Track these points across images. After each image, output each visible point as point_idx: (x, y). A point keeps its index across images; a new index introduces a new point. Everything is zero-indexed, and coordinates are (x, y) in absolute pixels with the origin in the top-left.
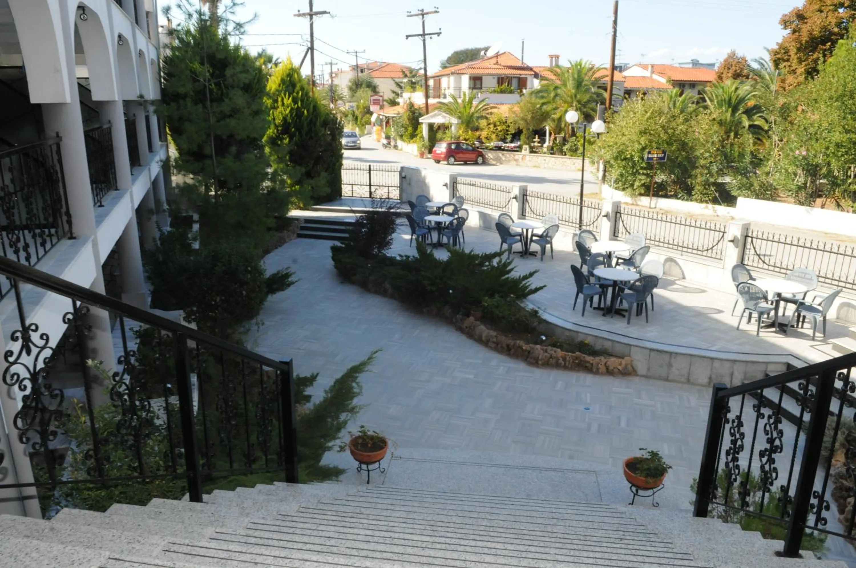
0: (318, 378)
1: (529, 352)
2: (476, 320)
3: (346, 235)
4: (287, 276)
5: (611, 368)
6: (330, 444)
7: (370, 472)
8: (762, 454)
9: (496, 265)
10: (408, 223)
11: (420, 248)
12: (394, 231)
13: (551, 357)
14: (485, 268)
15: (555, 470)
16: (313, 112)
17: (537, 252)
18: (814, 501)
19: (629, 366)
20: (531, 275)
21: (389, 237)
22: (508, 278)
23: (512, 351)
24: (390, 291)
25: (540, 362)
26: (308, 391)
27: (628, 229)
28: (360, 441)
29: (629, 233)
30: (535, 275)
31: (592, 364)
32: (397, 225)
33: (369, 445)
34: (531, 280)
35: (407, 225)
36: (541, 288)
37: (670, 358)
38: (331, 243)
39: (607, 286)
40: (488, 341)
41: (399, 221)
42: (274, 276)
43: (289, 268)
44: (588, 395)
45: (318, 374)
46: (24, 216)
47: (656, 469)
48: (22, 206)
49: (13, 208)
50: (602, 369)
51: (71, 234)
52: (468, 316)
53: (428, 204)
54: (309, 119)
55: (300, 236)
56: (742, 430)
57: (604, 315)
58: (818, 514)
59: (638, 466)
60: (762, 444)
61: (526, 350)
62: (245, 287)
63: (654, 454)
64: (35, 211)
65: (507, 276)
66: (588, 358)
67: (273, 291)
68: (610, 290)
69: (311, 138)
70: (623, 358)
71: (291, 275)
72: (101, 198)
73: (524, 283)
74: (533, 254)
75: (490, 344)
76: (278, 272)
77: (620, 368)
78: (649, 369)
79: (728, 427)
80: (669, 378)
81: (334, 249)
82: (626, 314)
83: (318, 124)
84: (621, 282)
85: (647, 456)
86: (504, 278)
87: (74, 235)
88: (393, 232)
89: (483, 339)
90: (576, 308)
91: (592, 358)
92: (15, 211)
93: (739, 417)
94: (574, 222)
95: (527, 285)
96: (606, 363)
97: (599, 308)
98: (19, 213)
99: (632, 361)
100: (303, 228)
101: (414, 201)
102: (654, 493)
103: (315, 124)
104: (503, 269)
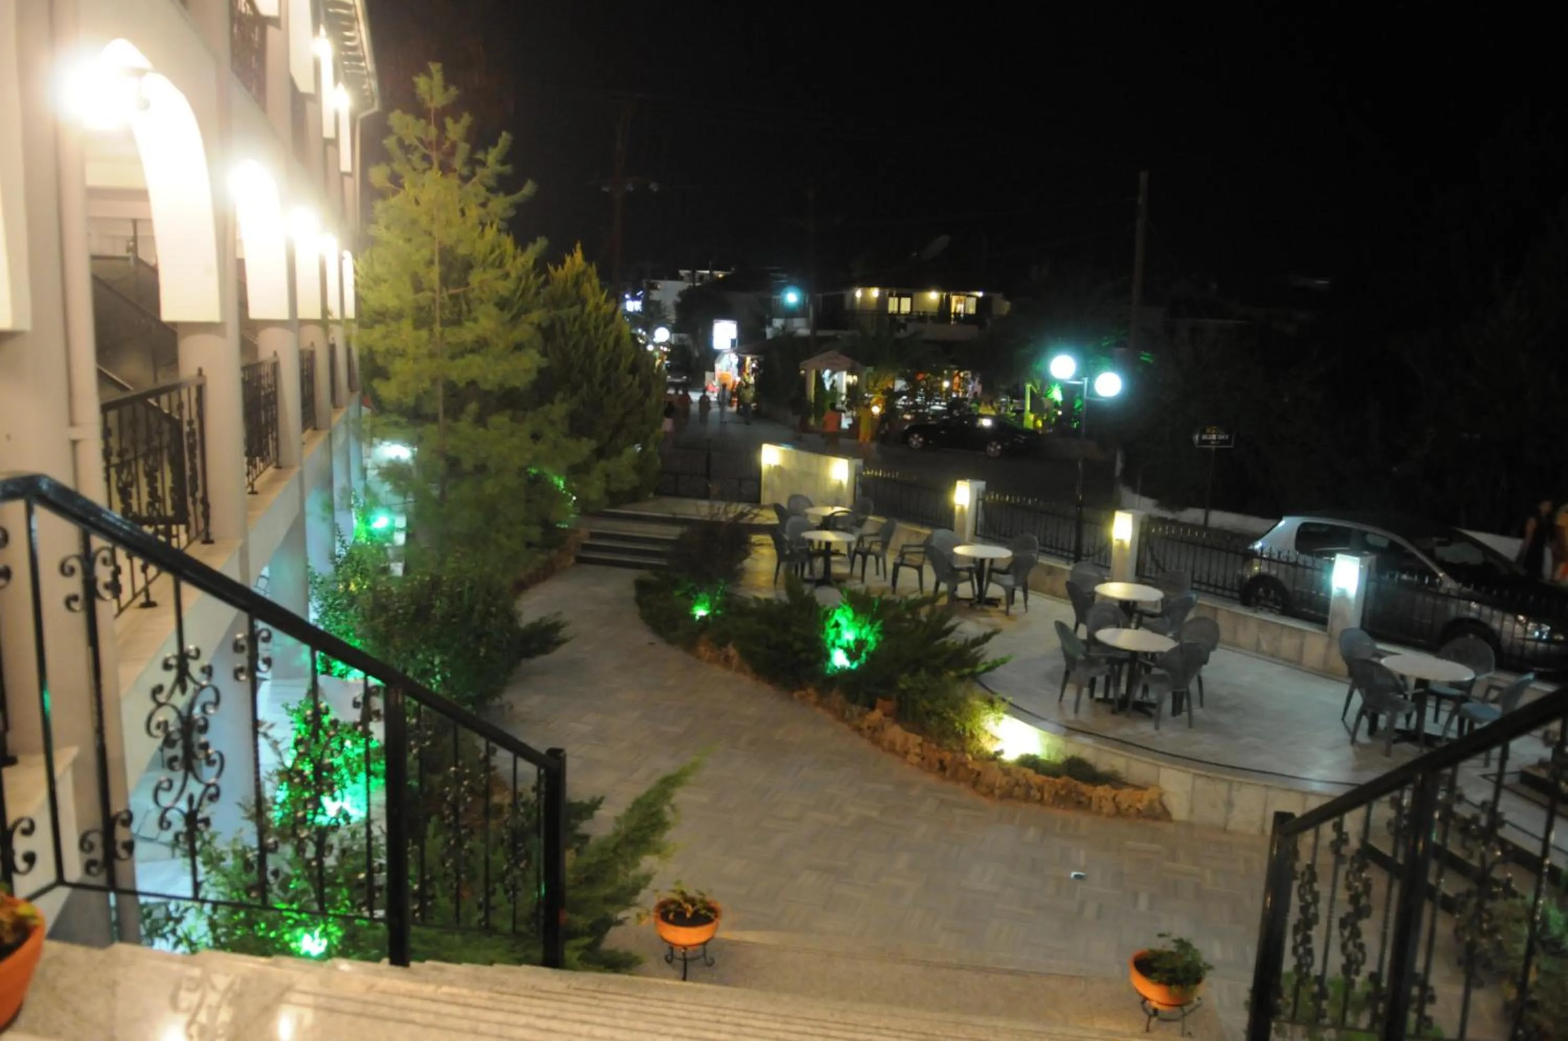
0: (601, 806)
1: (979, 774)
2: (885, 715)
3: (664, 562)
4: (556, 627)
5: (1124, 806)
6: (621, 916)
7: (689, 963)
8: (1343, 924)
9: (924, 619)
10: (771, 542)
11: (792, 588)
12: (747, 554)
13: (1017, 784)
14: (906, 625)
15: (1011, 973)
16: (614, 350)
17: (999, 600)
18: (1415, 991)
19: (1157, 804)
20: (987, 638)
21: (739, 567)
22: (945, 643)
23: (948, 773)
24: (735, 662)
25: (997, 792)
26: (585, 827)
27: (1161, 563)
28: (673, 907)
29: (1163, 570)
30: (995, 638)
31: (1090, 799)
32: (755, 545)
33: (688, 915)
34: (987, 646)
35: (770, 545)
36: (1004, 661)
37: (1230, 790)
38: (633, 574)
39: (1121, 662)
40: (906, 753)
41: (755, 538)
42: (533, 626)
43: (559, 613)
44: (1082, 853)
45: (602, 799)
46: (145, 499)
47: (1187, 969)
48: (143, 481)
49: (131, 485)
50: (1108, 807)
51: (208, 534)
52: (872, 707)
53: (810, 511)
54: (607, 359)
55: (580, 560)
56: (1316, 887)
57: (1113, 712)
58: (1420, 1011)
59: (1156, 965)
60: (1344, 908)
61: (972, 771)
62: (484, 640)
63: (1183, 944)
64: (160, 493)
65: (943, 639)
66: (1084, 787)
67: (529, 654)
68: (1126, 667)
69: (609, 391)
70: (1145, 789)
71: (563, 626)
72: (254, 480)
73: (973, 651)
74: (993, 602)
75: (909, 758)
76: (541, 620)
77: (1139, 806)
78: (1192, 811)
79: (1296, 884)
80: (1228, 828)
81: (641, 586)
82: (1154, 711)
83: (622, 367)
84: (1146, 654)
85: (1172, 947)
86: (937, 643)
87: (212, 537)
88: (745, 557)
89: (898, 748)
90: (1064, 698)
91: (1091, 788)
92: (134, 491)
93: (1311, 868)
94: (1066, 547)
95: (978, 655)
96: (1114, 799)
97: (1105, 700)
98: (138, 493)
99: (1161, 795)
100: (586, 547)
101: (784, 504)
102: (1184, 1015)
103: (617, 367)
104: (937, 628)
